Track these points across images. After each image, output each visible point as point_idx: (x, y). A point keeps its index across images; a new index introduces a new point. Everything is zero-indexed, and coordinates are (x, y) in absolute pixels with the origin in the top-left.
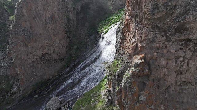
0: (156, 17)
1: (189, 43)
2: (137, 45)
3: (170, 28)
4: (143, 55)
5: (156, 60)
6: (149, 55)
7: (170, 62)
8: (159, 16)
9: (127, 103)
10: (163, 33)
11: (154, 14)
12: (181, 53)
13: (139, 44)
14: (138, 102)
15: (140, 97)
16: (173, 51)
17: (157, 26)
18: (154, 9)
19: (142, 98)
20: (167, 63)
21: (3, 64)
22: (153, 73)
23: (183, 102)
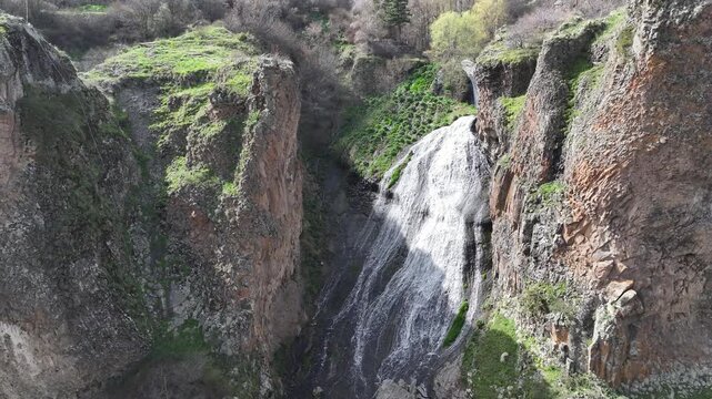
0: (655, 225)
1: (689, 259)
2: (614, 264)
3: (670, 239)
4: (632, 282)
5: (650, 288)
6: (641, 283)
7: (668, 291)
8: (660, 224)
9: (614, 364)
10: (659, 248)
11: (653, 222)
12: (682, 275)
13: (619, 264)
14: (628, 358)
15: (632, 351)
16: (672, 273)
17: (652, 237)
18: (654, 214)
19: (634, 351)
20: (665, 292)
21: (222, 323)
22: (647, 309)
23: (678, 346)
